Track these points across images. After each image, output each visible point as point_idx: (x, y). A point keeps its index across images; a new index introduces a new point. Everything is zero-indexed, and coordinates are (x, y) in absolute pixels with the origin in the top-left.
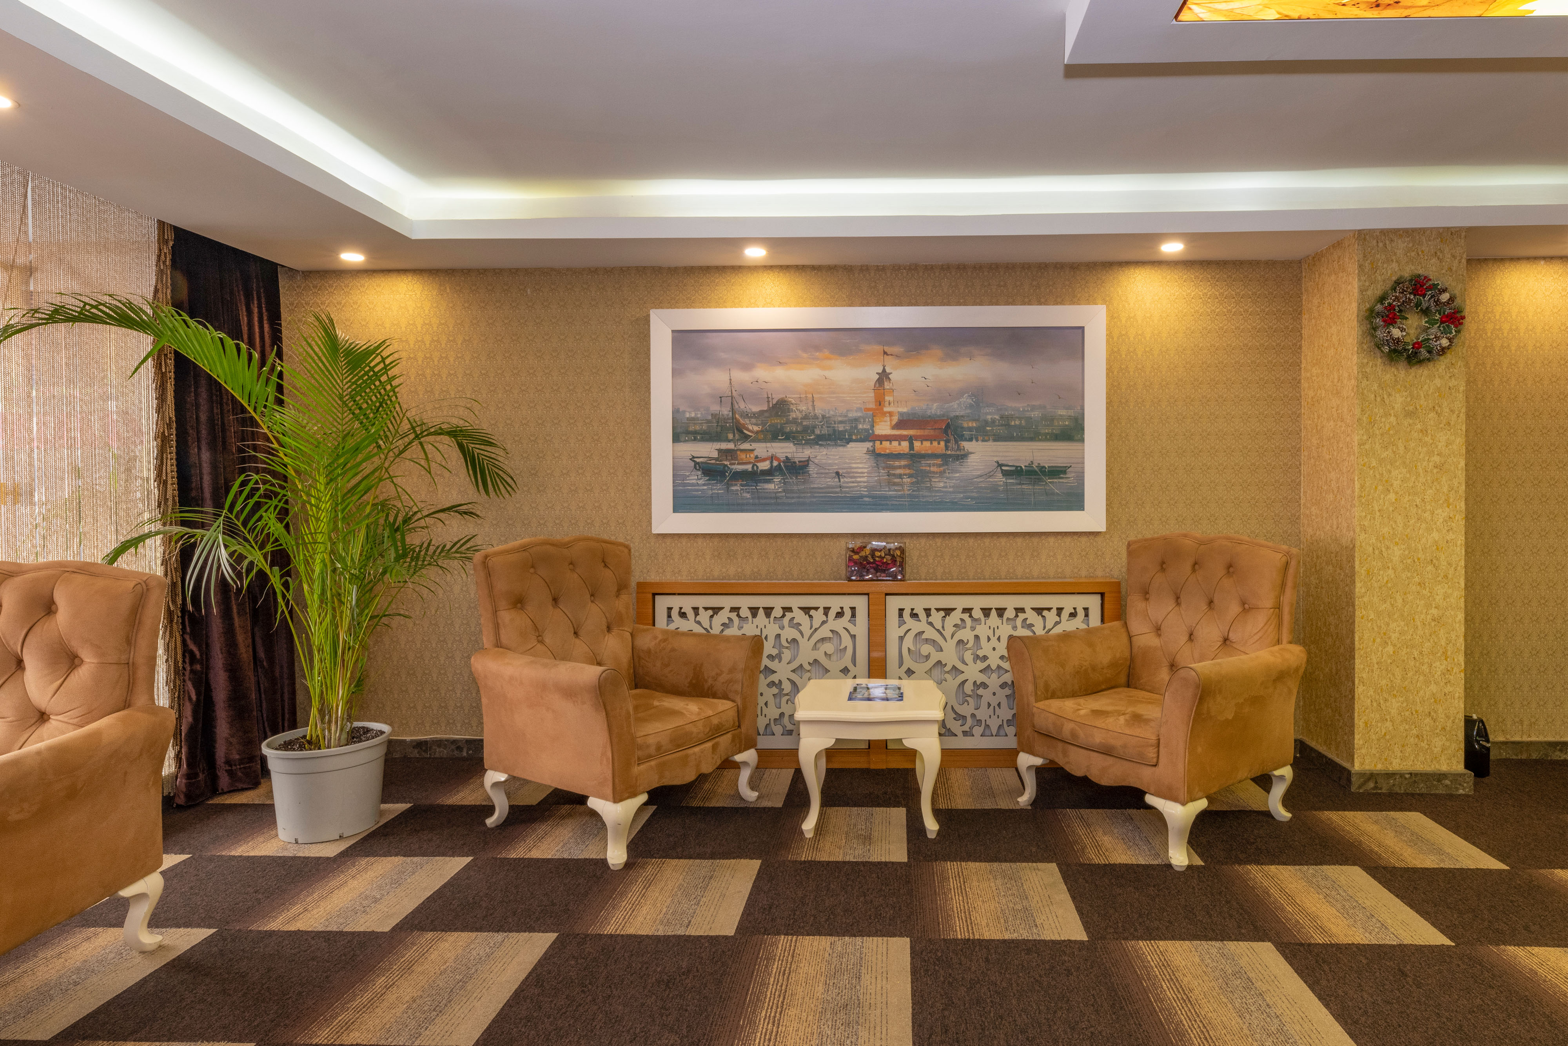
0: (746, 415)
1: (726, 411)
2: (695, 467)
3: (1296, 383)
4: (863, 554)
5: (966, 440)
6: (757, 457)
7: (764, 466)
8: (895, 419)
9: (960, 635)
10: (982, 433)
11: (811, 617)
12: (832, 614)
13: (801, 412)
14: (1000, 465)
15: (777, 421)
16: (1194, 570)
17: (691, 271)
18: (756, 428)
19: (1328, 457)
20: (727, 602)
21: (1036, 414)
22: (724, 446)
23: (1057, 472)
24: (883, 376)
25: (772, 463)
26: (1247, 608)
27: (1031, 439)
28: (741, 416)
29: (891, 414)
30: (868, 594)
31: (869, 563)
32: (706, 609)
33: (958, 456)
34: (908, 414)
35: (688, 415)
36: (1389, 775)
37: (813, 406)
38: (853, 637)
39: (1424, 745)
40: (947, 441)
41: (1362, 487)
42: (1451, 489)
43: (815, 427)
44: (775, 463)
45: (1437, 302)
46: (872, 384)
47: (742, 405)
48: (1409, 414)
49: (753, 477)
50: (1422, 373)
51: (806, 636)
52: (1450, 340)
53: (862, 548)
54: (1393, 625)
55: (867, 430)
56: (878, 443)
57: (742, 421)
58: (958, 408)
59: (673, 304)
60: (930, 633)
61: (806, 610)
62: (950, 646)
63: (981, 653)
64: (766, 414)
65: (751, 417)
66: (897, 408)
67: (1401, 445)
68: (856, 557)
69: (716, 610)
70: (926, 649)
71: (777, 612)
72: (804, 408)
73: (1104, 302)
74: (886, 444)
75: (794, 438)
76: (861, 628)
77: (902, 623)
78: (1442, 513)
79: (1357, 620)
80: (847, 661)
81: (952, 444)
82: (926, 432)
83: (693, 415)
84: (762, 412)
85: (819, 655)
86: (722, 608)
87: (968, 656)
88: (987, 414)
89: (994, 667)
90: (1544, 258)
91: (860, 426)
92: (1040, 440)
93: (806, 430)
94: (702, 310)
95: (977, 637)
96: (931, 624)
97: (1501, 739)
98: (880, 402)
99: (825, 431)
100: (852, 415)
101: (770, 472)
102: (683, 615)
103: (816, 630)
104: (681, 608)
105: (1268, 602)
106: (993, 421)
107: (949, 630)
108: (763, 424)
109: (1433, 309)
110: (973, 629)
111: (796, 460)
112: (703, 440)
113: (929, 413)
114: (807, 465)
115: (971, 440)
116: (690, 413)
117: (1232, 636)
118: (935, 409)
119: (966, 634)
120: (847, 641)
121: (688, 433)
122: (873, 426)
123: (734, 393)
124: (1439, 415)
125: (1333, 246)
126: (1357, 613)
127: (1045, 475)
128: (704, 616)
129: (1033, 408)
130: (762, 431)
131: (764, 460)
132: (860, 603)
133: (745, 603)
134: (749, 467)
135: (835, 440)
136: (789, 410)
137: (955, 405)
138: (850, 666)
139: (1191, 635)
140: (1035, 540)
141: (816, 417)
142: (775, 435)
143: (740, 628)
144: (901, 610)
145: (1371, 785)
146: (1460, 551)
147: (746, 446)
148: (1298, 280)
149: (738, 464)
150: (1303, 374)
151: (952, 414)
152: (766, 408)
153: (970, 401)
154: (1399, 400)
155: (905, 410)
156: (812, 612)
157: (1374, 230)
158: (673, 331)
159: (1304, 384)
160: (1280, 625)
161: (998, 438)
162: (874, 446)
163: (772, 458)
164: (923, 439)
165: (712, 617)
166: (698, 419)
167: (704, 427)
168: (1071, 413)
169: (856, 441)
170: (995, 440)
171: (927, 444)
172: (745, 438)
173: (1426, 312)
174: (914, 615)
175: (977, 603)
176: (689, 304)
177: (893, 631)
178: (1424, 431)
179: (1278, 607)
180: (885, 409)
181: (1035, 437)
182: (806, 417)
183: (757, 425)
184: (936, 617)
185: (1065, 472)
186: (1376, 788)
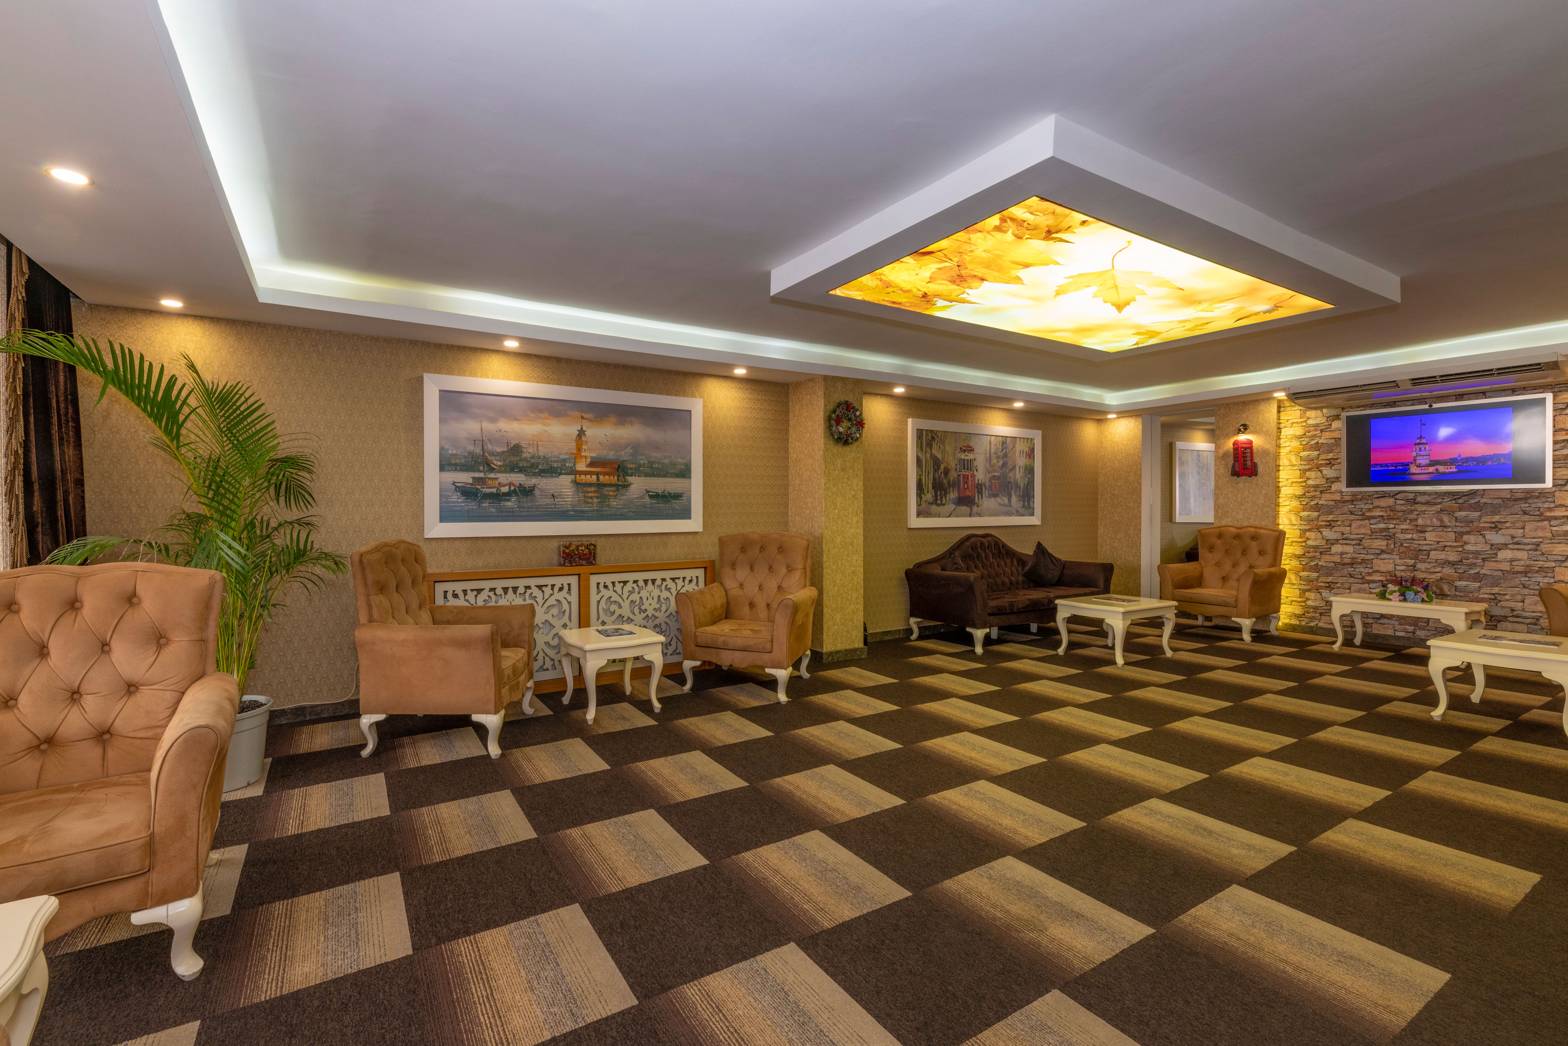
0: (492, 454)
1: (478, 450)
2: (456, 490)
3: (786, 450)
4: (571, 548)
5: (629, 476)
6: (500, 483)
7: (505, 489)
8: (589, 460)
9: (633, 597)
10: (638, 471)
11: (543, 591)
12: (556, 589)
13: (530, 453)
14: (648, 492)
15: (514, 459)
16: (761, 552)
17: (451, 348)
18: (499, 463)
19: (806, 490)
20: (486, 585)
21: (666, 461)
22: (477, 475)
23: (677, 496)
24: (581, 433)
25: (510, 487)
26: (790, 569)
27: (664, 476)
28: (489, 454)
29: (586, 457)
30: (579, 575)
31: (575, 554)
32: (472, 590)
33: (625, 485)
34: (595, 457)
35: (450, 452)
36: (837, 652)
37: (538, 450)
38: (569, 603)
39: (849, 635)
40: (618, 476)
41: (826, 506)
42: (858, 507)
43: (538, 464)
44: (512, 488)
45: (855, 415)
46: (575, 437)
47: (490, 447)
48: (843, 470)
49: (497, 497)
50: (847, 449)
51: (540, 605)
52: (860, 434)
53: (570, 545)
54: (838, 576)
55: (571, 467)
56: (578, 476)
57: (490, 458)
58: (625, 455)
59: (438, 371)
60: (615, 597)
61: (540, 587)
62: (626, 605)
63: (643, 608)
64: (506, 454)
65: (496, 456)
66: (589, 453)
67: (840, 485)
68: (567, 551)
69: (479, 591)
70: (613, 607)
71: (521, 590)
72: (531, 451)
73: (700, 397)
74: (583, 477)
75: (525, 471)
76: (574, 598)
77: (599, 592)
78: (855, 519)
79: (824, 574)
80: (565, 619)
81: (621, 478)
82: (606, 470)
83: (454, 452)
84: (503, 452)
85: (548, 617)
86: (484, 589)
87: (636, 610)
88: (641, 459)
89: (650, 616)
90: (880, 394)
91: (567, 465)
92: (669, 477)
93: (533, 466)
94: (459, 377)
95: (641, 598)
96: (615, 591)
97: (872, 632)
98: (579, 449)
99: (545, 467)
100: (563, 457)
101: (508, 494)
102: (455, 596)
103: (547, 599)
104: (454, 591)
105: (800, 566)
106: (644, 464)
107: (626, 594)
108: (504, 461)
109: (853, 419)
110: (639, 593)
111: (527, 486)
112: (462, 470)
113: (608, 458)
114: (534, 490)
115: (632, 476)
116: (452, 450)
117: (783, 585)
118: (611, 455)
119: (635, 597)
120: (565, 606)
121: (450, 465)
122: (575, 465)
123: (484, 438)
124: (854, 470)
125: (809, 380)
126: (824, 571)
127: (671, 498)
128: (471, 596)
129: (665, 457)
130: (503, 465)
131: (505, 485)
132: (574, 580)
133: (499, 584)
134: (494, 490)
135: (551, 473)
136: (522, 452)
137: (623, 453)
138: (568, 623)
139: (760, 586)
140: (665, 537)
141: (539, 457)
142: (512, 468)
143: (496, 602)
144: (598, 584)
145: (831, 658)
146: (862, 538)
147: (492, 475)
148: (787, 395)
149: (487, 488)
150: (790, 445)
151: (622, 459)
152: (506, 450)
153: (631, 451)
154: (839, 462)
155: (594, 455)
156: (544, 588)
157: (829, 376)
158: (440, 390)
159: (791, 451)
160: (805, 577)
161: (647, 475)
162: (575, 478)
163: (510, 484)
164: (605, 474)
165: (476, 596)
166: (457, 455)
167: (463, 461)
168: (684, 461)
169: (565, 474)
170: (645, 476)
171: (607, 477)
172: (492, 470)
173: (850, 420)
174: (606, 587)
175: (641, 576)
176: (450, 372)
177: (594, 597)
178: (848, 479)
179: (805, 568)
180: (583, 454)
181: (666, 475)
182: (533, 457)
183: (500, 461)
184: (618, 587)
185: (681, 497)
186: (832, 660)
